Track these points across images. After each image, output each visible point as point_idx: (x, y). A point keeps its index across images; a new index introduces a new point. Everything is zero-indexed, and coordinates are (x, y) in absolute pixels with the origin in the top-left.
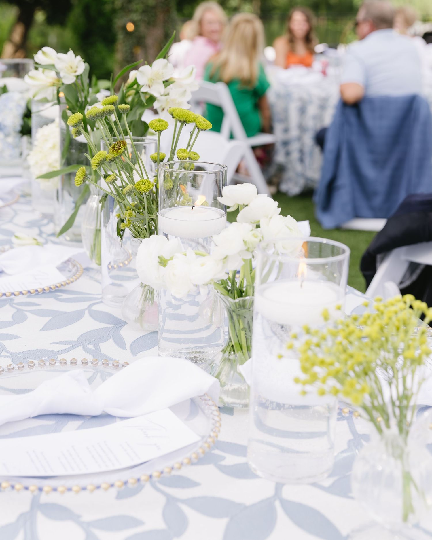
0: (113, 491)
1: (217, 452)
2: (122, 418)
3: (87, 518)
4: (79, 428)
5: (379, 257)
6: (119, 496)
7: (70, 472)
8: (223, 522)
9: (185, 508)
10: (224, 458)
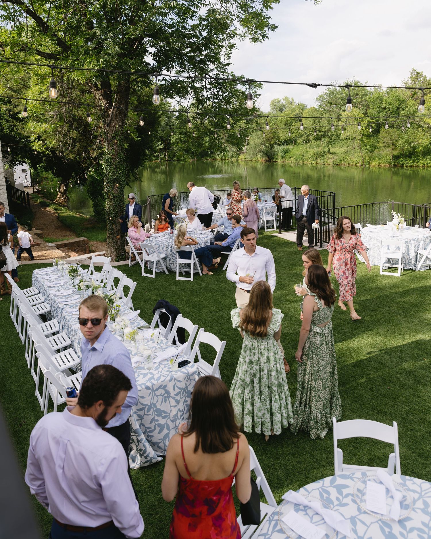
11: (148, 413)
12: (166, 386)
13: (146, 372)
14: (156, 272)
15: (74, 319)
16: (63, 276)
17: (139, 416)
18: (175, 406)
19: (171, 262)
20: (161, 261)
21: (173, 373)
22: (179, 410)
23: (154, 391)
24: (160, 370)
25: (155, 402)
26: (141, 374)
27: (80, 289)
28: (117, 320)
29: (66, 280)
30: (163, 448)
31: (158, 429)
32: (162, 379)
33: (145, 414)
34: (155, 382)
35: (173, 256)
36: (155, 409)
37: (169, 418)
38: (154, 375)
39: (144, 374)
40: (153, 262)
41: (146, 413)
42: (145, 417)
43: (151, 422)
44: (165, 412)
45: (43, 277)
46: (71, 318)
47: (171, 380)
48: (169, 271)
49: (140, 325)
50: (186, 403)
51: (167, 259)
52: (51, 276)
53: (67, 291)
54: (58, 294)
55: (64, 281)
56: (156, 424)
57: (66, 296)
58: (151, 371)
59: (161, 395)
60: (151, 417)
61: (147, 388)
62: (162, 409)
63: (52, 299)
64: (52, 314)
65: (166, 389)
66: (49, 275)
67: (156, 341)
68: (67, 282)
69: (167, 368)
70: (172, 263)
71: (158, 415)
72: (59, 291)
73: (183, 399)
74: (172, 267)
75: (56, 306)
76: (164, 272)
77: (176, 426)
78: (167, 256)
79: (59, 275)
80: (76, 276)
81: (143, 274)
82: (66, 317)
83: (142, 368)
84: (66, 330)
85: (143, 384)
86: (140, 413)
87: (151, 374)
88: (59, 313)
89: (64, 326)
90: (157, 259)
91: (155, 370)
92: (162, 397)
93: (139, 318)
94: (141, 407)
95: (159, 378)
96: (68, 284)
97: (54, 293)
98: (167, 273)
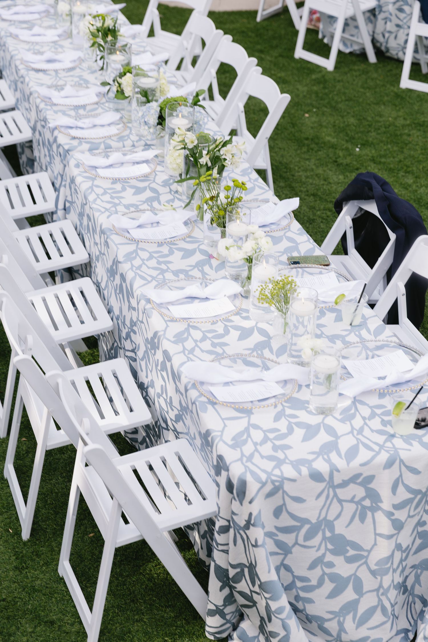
0: (210, 323)
1: (241, 312)
2: (212, 299)
3: (203, 330)
4: (199, 302)
5: (344, 203)
6: (212, 324)
7: (198, 317)
8: (239, 332)
9: (229, 328)
10: (242, 314)
11: (308, 543)
12: (371, 478)
13: (314, 420)
14: (340, 52)
15: (100, 191)
16: (69, 35)
17: (279, 544)
18: (390, 537)
19: (390, 26)
20: (361, 21)
21: (398, 442)
22: (398, 547)
23: (334, 487)
24: (358, 422)
25: (331, 517)
26: (299, 425)
27: (120, 93)
28: (232, 227)
29: (79, 54)
30: (335, 634)
31: (328, 586)
32: (364, 455)
33: (296, 543)
34: (340, 463)
35: (401, 10)
36: (328, 534)
37: (366, 563)
38: (337, 437)
39: (307, 427)
40: (332, 19)
41: (301, 540)
42: (296, 550)
43: (312, 567)
44: (355, 546)
45: (13, 30)
46: (91, 188)
47: (389, 464)
48: (379, 53)
49: (296, 248)
50: (420, 529)
51: (381, 17)
52: (36, 30)
53: (82, 93)
54: (56, 96)
55: (76, 55)
56: (324, 574)
57: (77, 108)
58: (329, 421)
59: (352, 501)
60: (313, 555)
61: (316, 477)
62: (349, 538)
63: (38, 111)
64: (36, 153)
65: (371, 486)
66: (30, 29)
67: (347, 319)
68: (81, 60)
69: (377, 420)
70: (394, 29)
71: (335, 552)
72: (60, 88)
73: (416, 520)
74: (392, 44)
75: (48, 135)
76: (363, 55)
77: (381, 586)
78: (380, 7)
79: (60, 31)
80: (112, 51)
81: (300, 53)
82: (79, 180)
83: (302, 405)
84: (73, 216)
85: (302, 462)
86: (282, 537)
87: (331, 431)
88: (57, 160)
89: (72, 203)
90: (350, 13)
91: (342, 421)
92: (353, 506)
93: (296, 225)
94: (288, 522)
95: (352, 453)
96: (85, 65)
97: (44, 91)
98: (372, 58)
